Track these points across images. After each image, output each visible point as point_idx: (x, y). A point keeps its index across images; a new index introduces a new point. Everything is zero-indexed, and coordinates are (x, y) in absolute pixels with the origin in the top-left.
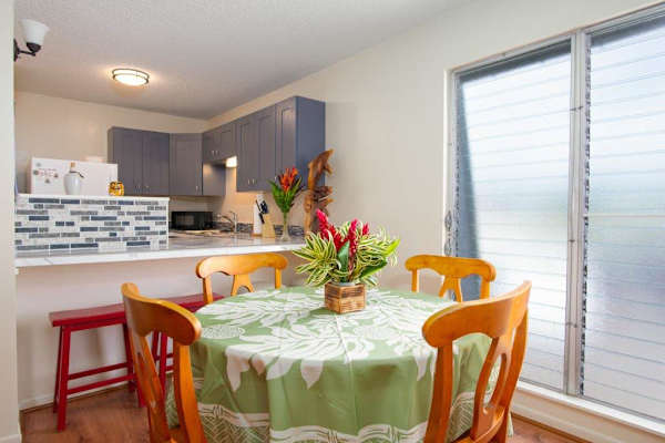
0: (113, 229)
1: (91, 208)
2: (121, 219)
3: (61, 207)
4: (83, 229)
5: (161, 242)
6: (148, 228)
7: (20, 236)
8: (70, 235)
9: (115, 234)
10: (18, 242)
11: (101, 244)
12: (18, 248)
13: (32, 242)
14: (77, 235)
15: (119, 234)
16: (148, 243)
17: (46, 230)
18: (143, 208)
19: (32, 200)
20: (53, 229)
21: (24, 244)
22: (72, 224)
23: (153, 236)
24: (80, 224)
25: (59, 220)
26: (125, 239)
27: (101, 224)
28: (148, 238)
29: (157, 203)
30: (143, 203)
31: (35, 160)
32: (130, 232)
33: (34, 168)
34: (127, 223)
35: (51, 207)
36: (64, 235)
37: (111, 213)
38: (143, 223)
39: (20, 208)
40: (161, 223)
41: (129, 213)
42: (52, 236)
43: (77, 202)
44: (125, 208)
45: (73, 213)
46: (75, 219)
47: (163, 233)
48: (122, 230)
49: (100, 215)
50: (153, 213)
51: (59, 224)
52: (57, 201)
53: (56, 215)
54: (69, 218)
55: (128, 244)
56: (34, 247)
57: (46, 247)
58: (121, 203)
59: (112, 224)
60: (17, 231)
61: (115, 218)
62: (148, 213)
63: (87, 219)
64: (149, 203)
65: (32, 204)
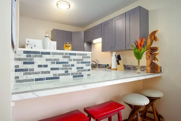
0: (66, 69)
1: (56, 57)
2: (70, 63)
3: (41, 57)
4: (52, 69)
5: (88, 75)
6: (82, 68)
7: (18, 74)
8: (45, 72)
9: (67, 72)
10: (17, 78)
11: (61, 77)
12: (17, 81)
13: (25, 77)
14: (49, 72)
15: (70, 71)
16: (82, 76)
17: (33, 70)
18: (80, 57)
19: (25, 52)
20: (37, 69)
21: (20, 79)
22: (46, 66)
23: (85, 72)
24: (51, 66)
25: (40, 64)
26: (72, 74)
27: (60, 66)
28: (83, 73)
29: (86, 54)
30: (80, 54)
31: (27, 40)
32: (74, 70)
33: (27, 42)
34: (73, 65)
35: (36, 56)
36: (43, 72)
37: (66, 60)
38: (80, 65)
39: (18, 57)
40: (88, 65)
41: (74, 60)
42: (36, 73)
43: (48, 53)
44: (72, 57)
45: (47, 60)
46: (48, 63)
47: (89, 70)
48: (71, 69)
49: (60, 61)
50: (85, 60)
51: (40, 66)
52: (38, 53)
53: (38, 61)
54: (45, 63)
55: (74, 77)
56: (26, 81)
57: (32, 80)
58: (70, 54)
59: (66, 66)
60: (16, 71)
61: (67, 63)
62: (83, 60)
63: (54, 63)
64: (83, 54)
65: (25, 55)
